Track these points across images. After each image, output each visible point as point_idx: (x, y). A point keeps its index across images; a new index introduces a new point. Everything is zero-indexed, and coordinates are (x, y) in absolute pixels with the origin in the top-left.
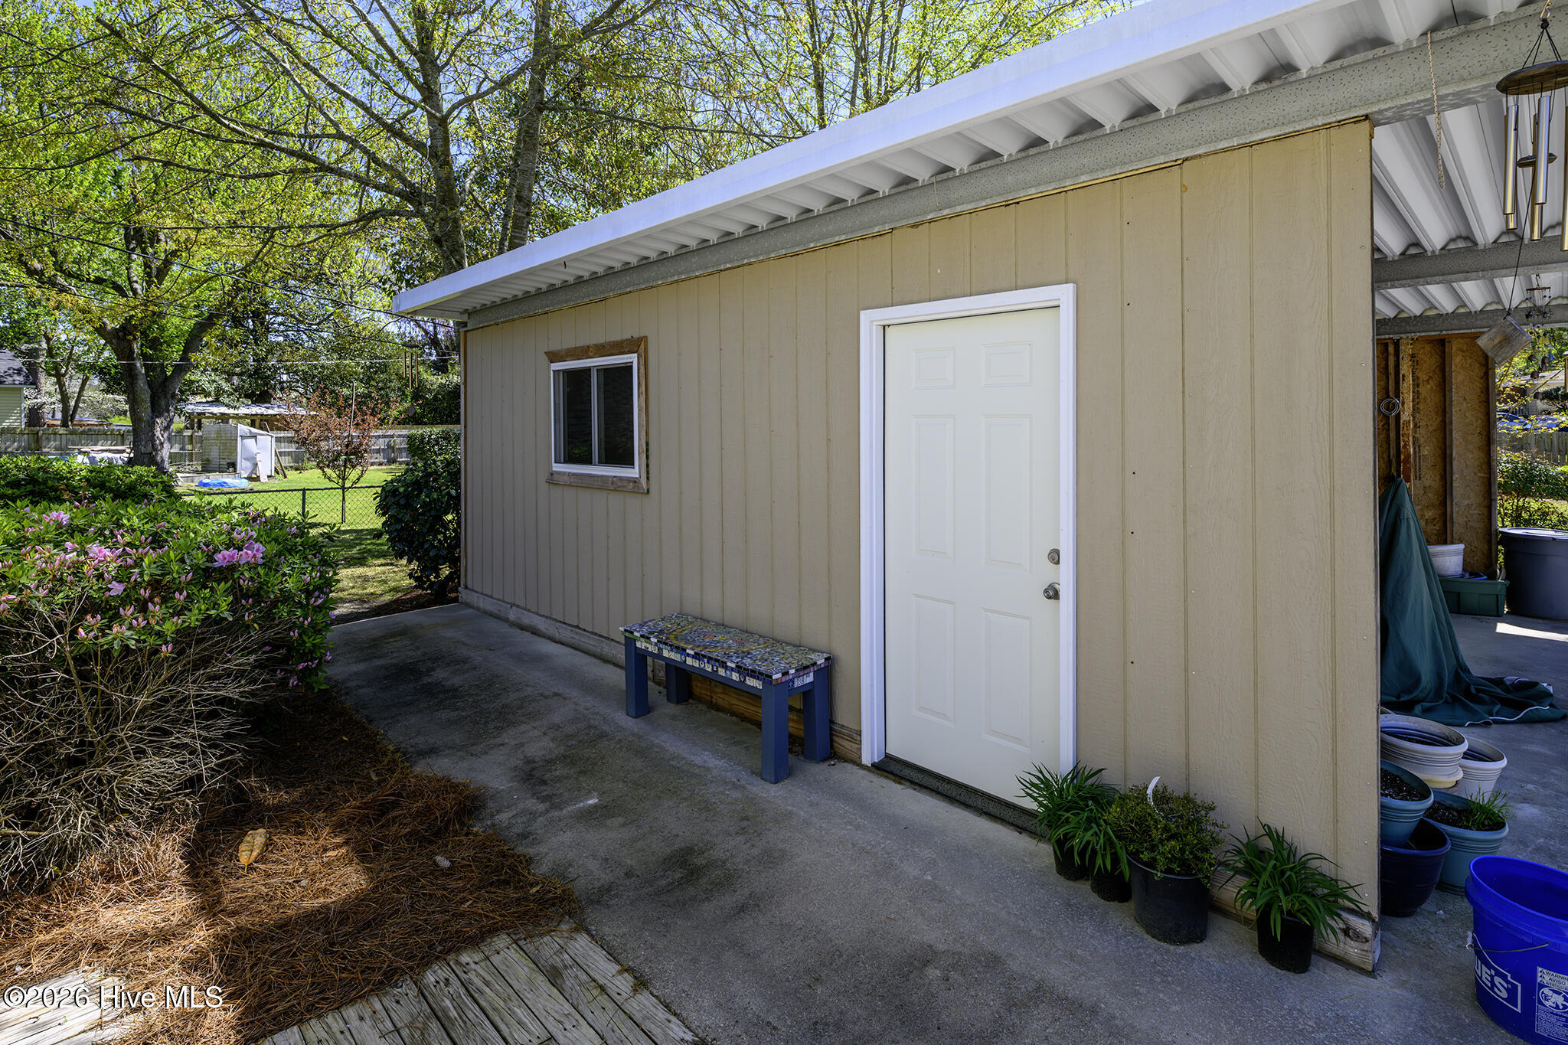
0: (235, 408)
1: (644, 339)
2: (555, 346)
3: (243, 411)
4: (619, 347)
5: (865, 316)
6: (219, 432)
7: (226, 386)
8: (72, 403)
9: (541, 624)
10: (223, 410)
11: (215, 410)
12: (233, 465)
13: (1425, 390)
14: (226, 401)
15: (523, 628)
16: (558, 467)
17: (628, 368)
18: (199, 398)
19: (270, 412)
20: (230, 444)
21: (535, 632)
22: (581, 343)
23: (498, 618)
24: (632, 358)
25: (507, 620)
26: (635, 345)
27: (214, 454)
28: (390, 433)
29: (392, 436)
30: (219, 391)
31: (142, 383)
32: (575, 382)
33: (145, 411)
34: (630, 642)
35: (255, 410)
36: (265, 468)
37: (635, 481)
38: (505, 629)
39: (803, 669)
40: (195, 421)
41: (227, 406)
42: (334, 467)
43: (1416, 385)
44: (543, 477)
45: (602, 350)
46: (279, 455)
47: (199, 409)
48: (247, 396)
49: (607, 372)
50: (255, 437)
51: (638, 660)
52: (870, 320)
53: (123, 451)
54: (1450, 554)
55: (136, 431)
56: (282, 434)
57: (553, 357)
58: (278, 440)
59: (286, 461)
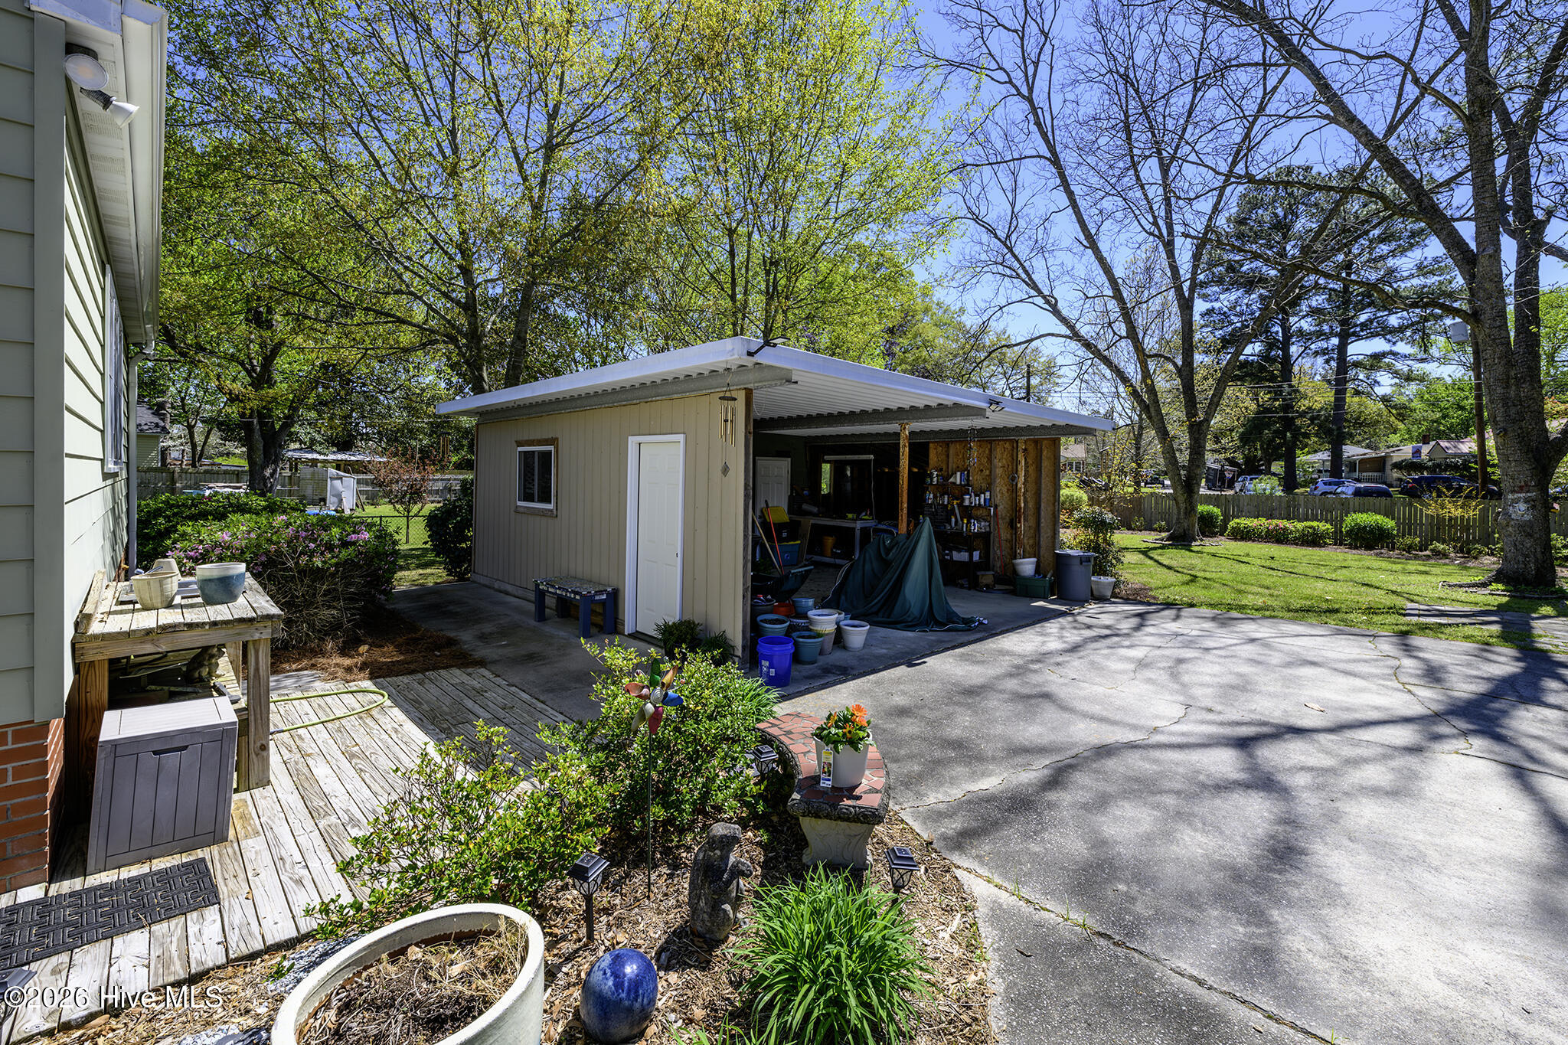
0: (325, 454)
1: (557, 439)
2: (520, 438)
3: (331, 457)
4: (546, 442)
5: (631, 439)
6: (313, 474)
7: (318, 437)
8: (199, 449)
9: (509, 588)
10: (315, 456)
11: (310, 456)
12: (324, 500)
13: (1031, 469)
14: (318, 449)
15: (501, 592)
16: (519, 503)
17: (550, 452)
18: (297, 446)
19: (353, 458)
20: (321, 483)
21: (507, 593)
22: (531, 438)
23: (490, 587)
24: (551, 448)
25: (493, 588)
26: (553, 441)
27: (309, 491)
28: (447, 476)
29: (449, 480)
30: (313, 441)
31: (257, 435)
32: (527, 457)
33: (259, 458)
34: (537, 585)
35: (340, 457)
36: (349, 502)
37: (551, 511)
38: (492, 592)
39: (600, 592)
40: (294, 464)
41: (320, 453)
42: (402, 503)
43: (1027, 466)
44: (513, 509)
45: (540, 443)
46: (359, 493)
47: (297, 455)
48: (333, 445)
49: (541, 453)
50: (340, 478)
51: (541, 595)
52: (633, 440)
53: (240, 488)
54: (1028, 563)
55: (252, 472)
56: (361, 476)
57: (520, 444)
58: (359, 482)
59: (363, 498)
